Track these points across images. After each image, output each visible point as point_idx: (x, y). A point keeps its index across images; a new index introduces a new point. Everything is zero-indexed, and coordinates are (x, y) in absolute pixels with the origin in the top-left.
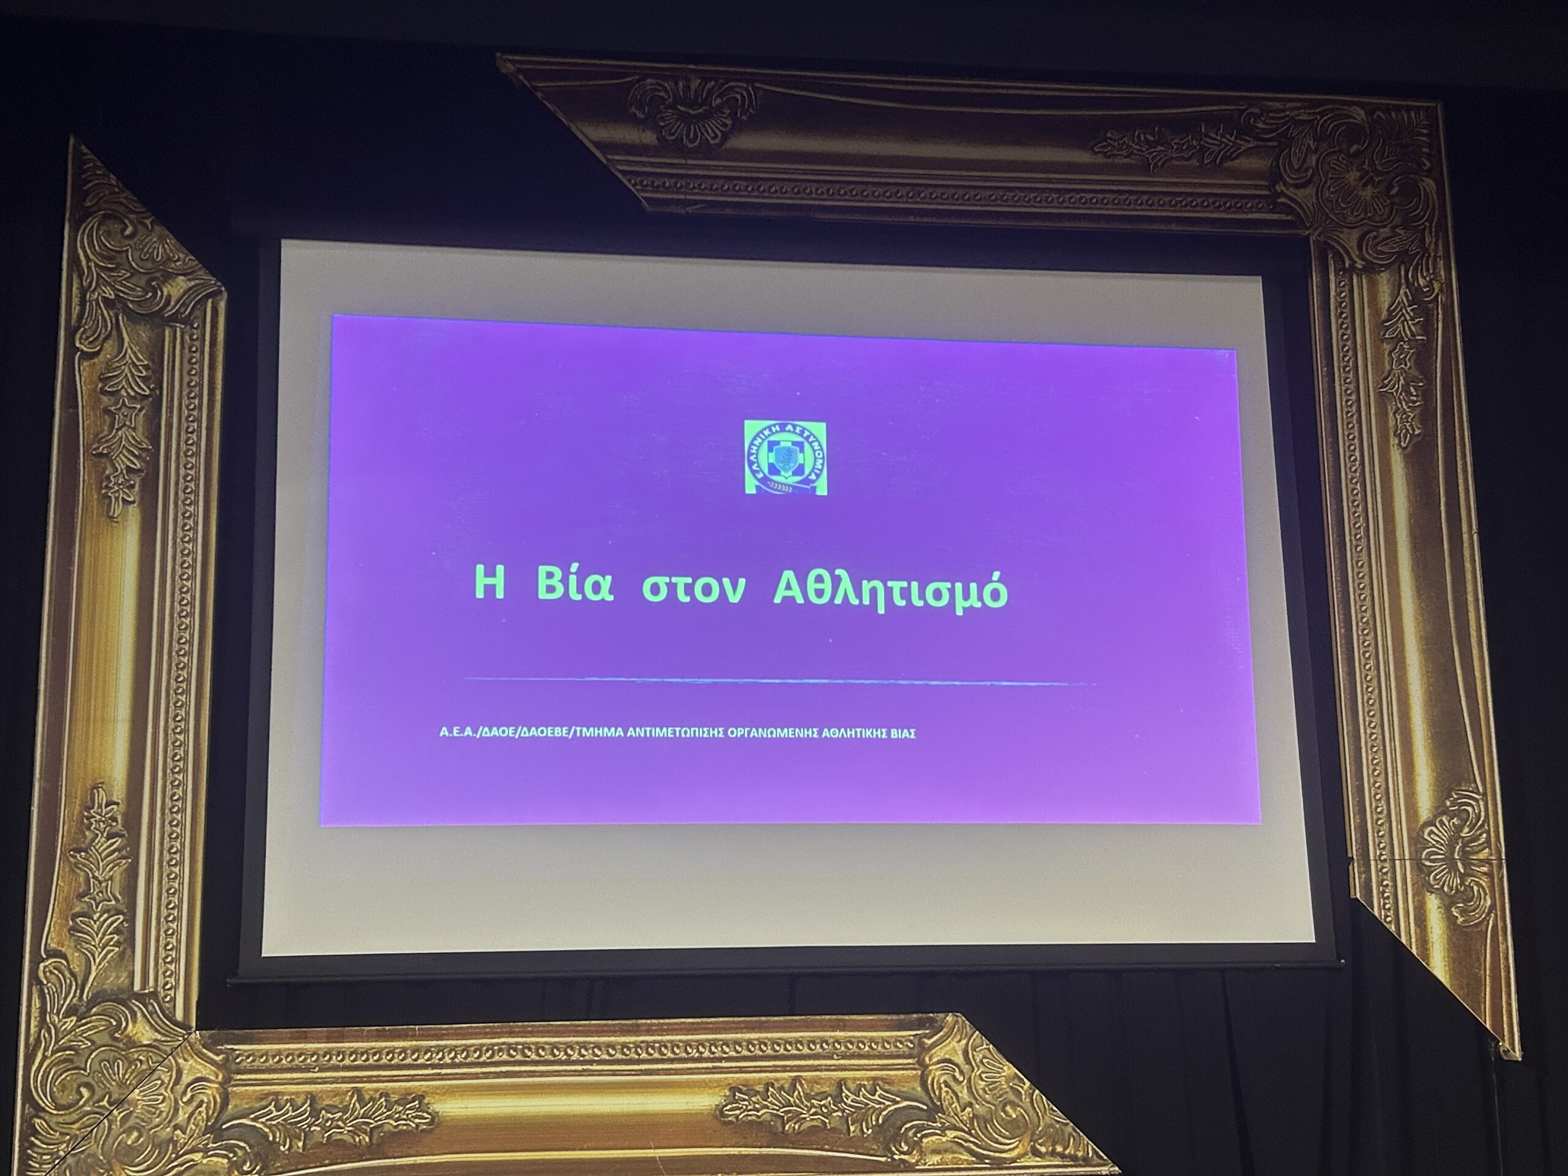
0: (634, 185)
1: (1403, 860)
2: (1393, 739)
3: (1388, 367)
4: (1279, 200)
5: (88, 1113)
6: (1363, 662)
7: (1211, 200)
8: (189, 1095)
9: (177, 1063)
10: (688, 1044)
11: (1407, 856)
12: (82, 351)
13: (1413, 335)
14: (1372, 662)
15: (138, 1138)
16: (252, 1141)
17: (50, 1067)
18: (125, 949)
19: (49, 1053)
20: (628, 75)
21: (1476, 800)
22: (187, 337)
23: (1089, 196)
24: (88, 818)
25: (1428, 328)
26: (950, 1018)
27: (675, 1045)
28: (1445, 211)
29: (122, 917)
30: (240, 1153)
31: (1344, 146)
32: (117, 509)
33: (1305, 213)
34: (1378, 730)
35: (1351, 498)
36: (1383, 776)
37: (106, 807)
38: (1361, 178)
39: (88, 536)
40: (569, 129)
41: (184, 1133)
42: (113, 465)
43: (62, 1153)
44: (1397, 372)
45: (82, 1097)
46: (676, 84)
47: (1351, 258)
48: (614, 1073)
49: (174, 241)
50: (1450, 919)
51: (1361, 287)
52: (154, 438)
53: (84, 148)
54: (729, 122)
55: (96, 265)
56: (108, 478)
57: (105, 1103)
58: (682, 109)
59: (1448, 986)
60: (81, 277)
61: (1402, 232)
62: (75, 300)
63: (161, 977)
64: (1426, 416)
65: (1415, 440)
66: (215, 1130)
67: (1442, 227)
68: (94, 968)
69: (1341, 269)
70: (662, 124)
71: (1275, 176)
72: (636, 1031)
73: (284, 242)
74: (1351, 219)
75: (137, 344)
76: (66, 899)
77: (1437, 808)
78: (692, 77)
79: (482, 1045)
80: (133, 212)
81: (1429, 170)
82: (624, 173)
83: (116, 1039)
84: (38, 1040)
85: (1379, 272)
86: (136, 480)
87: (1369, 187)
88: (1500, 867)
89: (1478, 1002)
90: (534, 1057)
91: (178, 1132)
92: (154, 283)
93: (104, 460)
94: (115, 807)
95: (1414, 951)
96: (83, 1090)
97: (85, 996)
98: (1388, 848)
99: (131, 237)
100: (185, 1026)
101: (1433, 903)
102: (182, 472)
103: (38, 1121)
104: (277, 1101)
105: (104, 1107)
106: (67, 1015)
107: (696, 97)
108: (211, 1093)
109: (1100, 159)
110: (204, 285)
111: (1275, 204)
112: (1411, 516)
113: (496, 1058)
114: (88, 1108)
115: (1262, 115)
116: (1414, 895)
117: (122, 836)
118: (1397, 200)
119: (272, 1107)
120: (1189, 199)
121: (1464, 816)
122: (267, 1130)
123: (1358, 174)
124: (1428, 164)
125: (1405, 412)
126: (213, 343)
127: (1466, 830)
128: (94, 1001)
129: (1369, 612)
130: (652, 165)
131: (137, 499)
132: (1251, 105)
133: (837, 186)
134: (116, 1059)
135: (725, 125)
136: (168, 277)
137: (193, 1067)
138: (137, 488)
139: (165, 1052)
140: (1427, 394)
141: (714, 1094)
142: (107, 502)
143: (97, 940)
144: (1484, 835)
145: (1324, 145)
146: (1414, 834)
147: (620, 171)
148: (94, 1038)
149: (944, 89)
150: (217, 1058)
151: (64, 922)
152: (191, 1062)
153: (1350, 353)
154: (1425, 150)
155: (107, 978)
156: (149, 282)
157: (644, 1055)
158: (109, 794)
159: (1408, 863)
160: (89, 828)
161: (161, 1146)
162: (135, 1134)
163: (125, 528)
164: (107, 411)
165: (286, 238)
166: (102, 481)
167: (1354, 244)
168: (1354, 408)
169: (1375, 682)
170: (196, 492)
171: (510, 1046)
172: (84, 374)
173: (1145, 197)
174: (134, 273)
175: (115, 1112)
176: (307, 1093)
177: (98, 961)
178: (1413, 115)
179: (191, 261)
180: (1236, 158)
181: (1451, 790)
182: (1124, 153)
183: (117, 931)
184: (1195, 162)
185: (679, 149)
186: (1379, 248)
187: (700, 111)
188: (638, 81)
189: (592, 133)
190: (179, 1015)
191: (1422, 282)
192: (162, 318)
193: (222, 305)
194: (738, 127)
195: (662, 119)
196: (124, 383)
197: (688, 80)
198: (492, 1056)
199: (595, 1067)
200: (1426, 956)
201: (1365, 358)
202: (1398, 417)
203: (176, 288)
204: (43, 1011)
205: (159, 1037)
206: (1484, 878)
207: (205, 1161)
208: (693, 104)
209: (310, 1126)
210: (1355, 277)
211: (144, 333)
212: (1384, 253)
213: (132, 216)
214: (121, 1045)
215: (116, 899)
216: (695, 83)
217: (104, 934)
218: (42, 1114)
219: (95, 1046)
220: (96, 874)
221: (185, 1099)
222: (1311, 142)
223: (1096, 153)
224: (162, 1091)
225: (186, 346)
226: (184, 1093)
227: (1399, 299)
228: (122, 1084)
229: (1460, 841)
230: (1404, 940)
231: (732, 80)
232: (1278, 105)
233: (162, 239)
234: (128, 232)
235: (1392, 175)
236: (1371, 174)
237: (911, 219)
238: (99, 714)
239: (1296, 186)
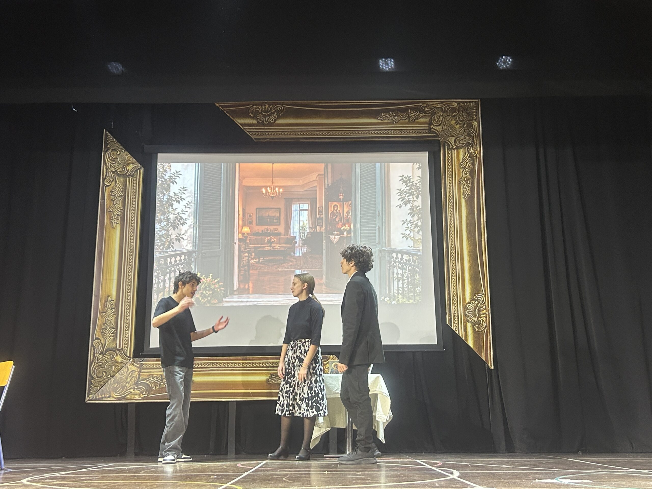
0: (251, 135)
1: (461, 313)
2: (459, 279)
3: (461, 176)
4: (432, 130)
5: (105, 379)
6: (451, 258)
7: (412, 131)
8: (130, 374)
9: (128, 367)
10: (260, 363)
11: (462, 312)
12: (106, 185)
13: (469, 166)
14: (454, 259)
15: (117, 385)
16: (146, 387)
17: (96, 367)
18: (115, 338)
19: (95, 364)
20: (248, 105)
21: (483, 297)
22: (133, 180)
23: (376, 131)
24: (106, 304)
25: (473, 164)
26: (331, 356)
27: (256, 363)
28: (480, 131)
29: (114, 329)
30: (143, 389)
31: (451, 114)
32: (114, 225)
33: (439, 133)
34: (455, 277)
35: (450, 213)
36: (456, 290)
37: (111, 301)
38: (455, 123)
39: (107, 232)
40: (233, 120)
41: (129, 384)
42: (114, 214)
43: (98, 389)
44: (464, 176)
45: (103, 375)
46: (262, 107)
47: (452, 145)
48: (240, 370)
49: (130, 155)
50: (474, 330)
51: (455, 154)
52: (124, 207)
53: (107, 132)
54: (276, 116)
55: (110, 162)
56: (112, 217)
57: (109, 376)
58: (264, 113)
59: (473, 348)
60: (106, 165)
61: (467, 137)
62: (105, 172)
63: (124, 345)
64: (472, 189)
65: (468, 196)
66: (136, 383)
67: (479, 135)
68: (107, 342)
69: (450, 149)
70: (258, 118)
71: (430, 123)
72: (246, 359)
73: (159, 154)
74: (453, 134)
75: (120, 182)
76: (100, 325)
77: (471, 298)
78: (266, 104)
79: (205, 363)
80: (120, 148)
81: (476, 119)
82: (248, 131)
83: (112, 360)
84: (93, 360)
85: (460, 149)
86: (119, 217)
87: (458, 125)
88: (489, 315)
89: (481, 352)
90: (219, 366)
91: (127, 384)
92: (124, 166)
93: (111, 212)
94: (113, 301)
95: (463, 338)
96: (104, 373)
97: (105, 350)
98: (457, 310)
99: (119, 155)
100: (130, 357)
101: (469, 325)
102: (131, 215)
103: (92, 381)
104: (152, 376)
105: (109, 377)
106: (100, 354)
107: (267, 110)
108: (136, 374)
109: (380, 121)
110: (138, 166)
111: (430, 131)
112: (467, 217)
113: (209, 366)
114: (105, 378)
115: (426, 107)
116: (464, 323)
117: (114, 309)
118: (466, 128)
119: (151, 378)
120: (405, 131)
121: (479, 301)
122: (150, 384)
123: (455, 121)
124: (475, 118)
125: (466, 188)
126: (139, 181)
127: (479, 305)
128: (106, 351)
129: (454, 244)
130: (255, 129)
131: (120, 222)
132: (423, 104)
133: (306, 132)
134: (112, 365)
135: (275, 117)
136: (128, 165)
137: (131, 368)
138: (119, 220)
139: (124, 364)
140: (473, 183)
141: (267, 376)
142: (112, 223)
143: (108, 335)
144: (485, 306)
145: (445, 114)
146: (464, 306)
147: (247, 131)
148: (107, 360)
149: (336, 104)
150: (138, 366)
151: (99, 330)
152: (131, 366)
153: (451, 172)
154: (475, 114)
155: (110, 345)
156: (123, 166)
157: (248, 366)
158: (111, 298)
159: (462, 314)
160: (106, 307)
161: (123, 387)
162: (117, 384)
163: (116, 230)
164: (112, 200)
165: (159, 153)
166: (111, 218)
167: (453, 141)
168: (451, 187)
169: (455, 264)
170: (134, 220)
171: (213, 363)
172: (107, 191)
173: (393, 131)
174: (120, 164)
175: (112, 379)
176: (160, 374)
177: (108, 340)
178: (471, 104)
179: (134, 160)
180: (419, 119)
181: (475, 294)
182: (387, 119)
183: (113, 333)
184: (407, 121)
185: (263, 125)
186: (460, 142)
187: (269, 113)
188: (252, 106)
189: (239, 121)
190: (128, 355)
191: (472, 151)
192: (126, 175)
193: (142, 172)
194: (279, 118)
195: (258, 116)
196: (117, 192)
197: (265, 105)
198: (208, 366)
199: (235, 369)
200: (467, 340)
201: (455, 173)
202: (464, 190)
203: (130, 167)
204: (94, 353)
205: (123, 360)
206: (484, 318)
207: (134, 391)
208: (267, 112)
209: (160, 383)
210: (453, 151)
211: (122, 179)
212: (461, 143)
213: (119, 149)
214: (113, 362)
215: (113, 325)
216: (267, 106)
217: (110, 334)
218: (94, 379)
219: (107, 362)
220: (108, 318)
221: (129, 376)
222: (441, 113)
223: (379, 119)
224: (124, 374)
225: (132, 182)
226: (129, 374)
227: (465, 156)
228: (113, 372)
229: (477, 308)
230: (460, 335)
231: (277, 105)
232: (431, 103)
233: (127, 155)
234: (118, 153)
235: (465, 121)
236: (459, 121)
237: (327, 140)
238: (109, 278)
239: (436, 126)
